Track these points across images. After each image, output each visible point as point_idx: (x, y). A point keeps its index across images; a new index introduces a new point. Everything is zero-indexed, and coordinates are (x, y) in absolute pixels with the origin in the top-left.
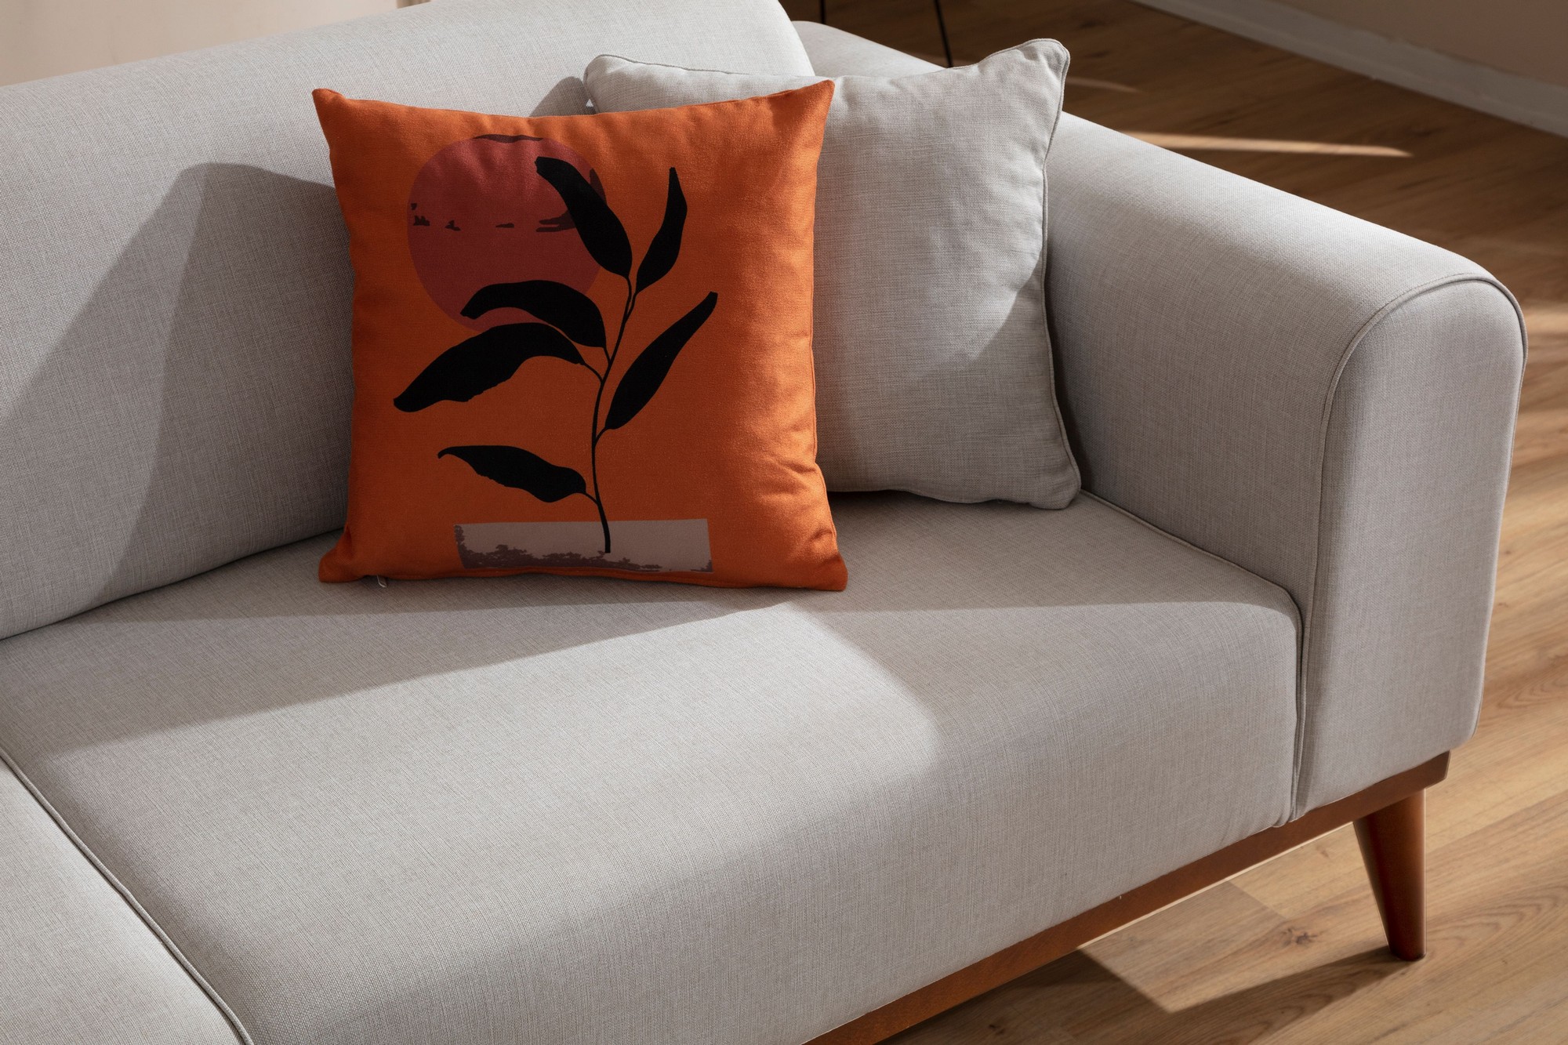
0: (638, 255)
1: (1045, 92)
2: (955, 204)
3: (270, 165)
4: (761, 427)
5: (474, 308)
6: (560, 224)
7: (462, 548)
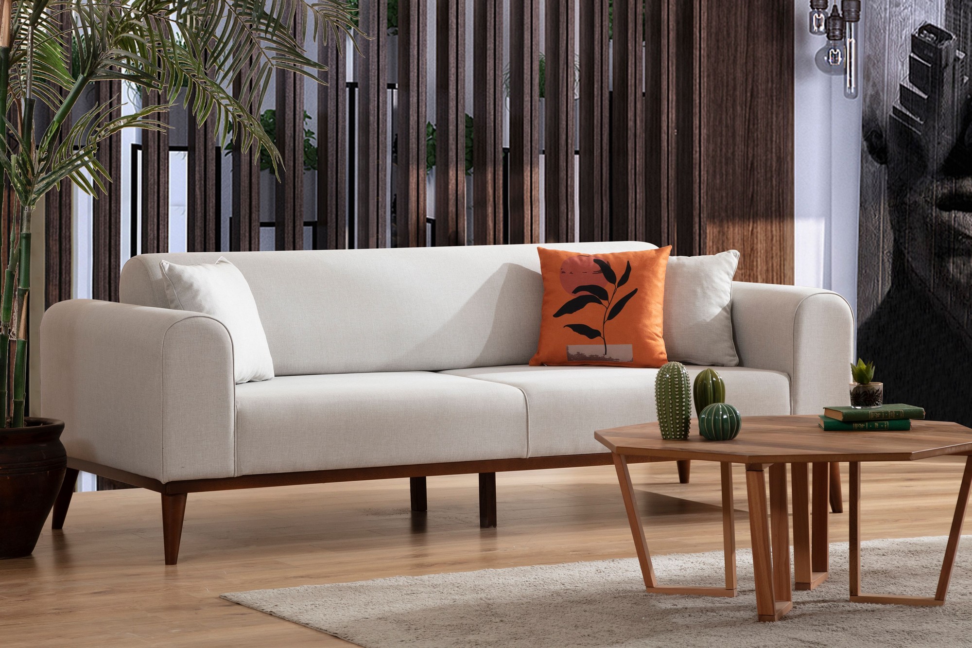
0: (618, 279)
1: (732, 261)
2: (704, 282)
3: (524, 266)
4: (647, 322)
5: (575, 292)
6: (599, 272)
7: (568, 353)
